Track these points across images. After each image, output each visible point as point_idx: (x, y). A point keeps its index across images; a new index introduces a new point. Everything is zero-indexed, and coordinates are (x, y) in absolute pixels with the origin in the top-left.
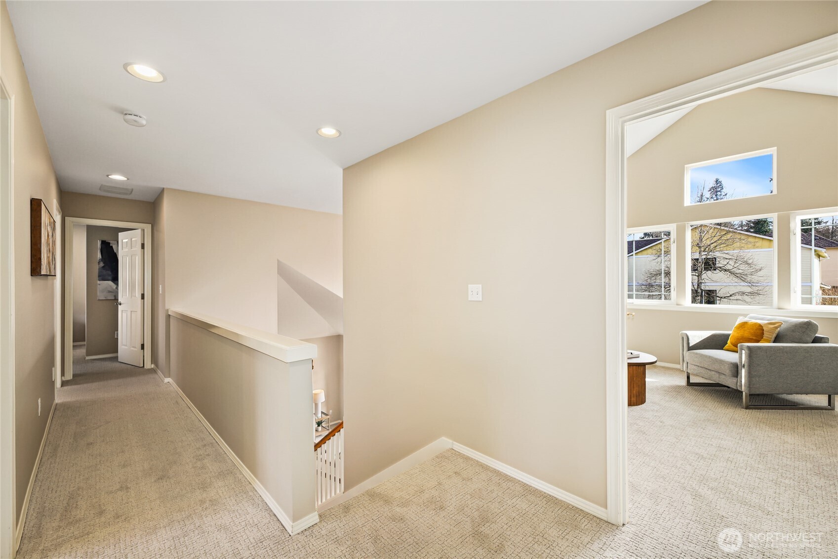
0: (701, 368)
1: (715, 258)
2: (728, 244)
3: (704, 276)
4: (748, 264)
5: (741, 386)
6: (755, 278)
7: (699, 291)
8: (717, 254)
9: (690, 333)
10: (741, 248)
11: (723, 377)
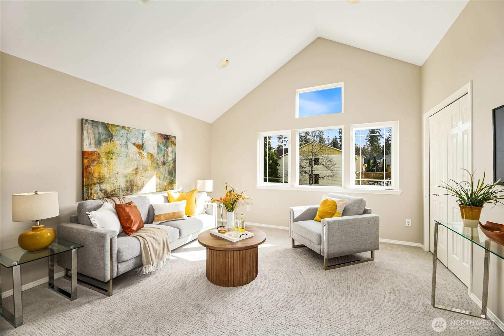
0: (300, 236)
1: (318, 159)
2: (323, 152)
3: (314, 167)
4: (331, 162)
5: (323, 252)
6: (333, 168)
7: (312, 175)
8: (319, 157)
9: (295, 209)
10: (328, 154)
11: (312, 244)
